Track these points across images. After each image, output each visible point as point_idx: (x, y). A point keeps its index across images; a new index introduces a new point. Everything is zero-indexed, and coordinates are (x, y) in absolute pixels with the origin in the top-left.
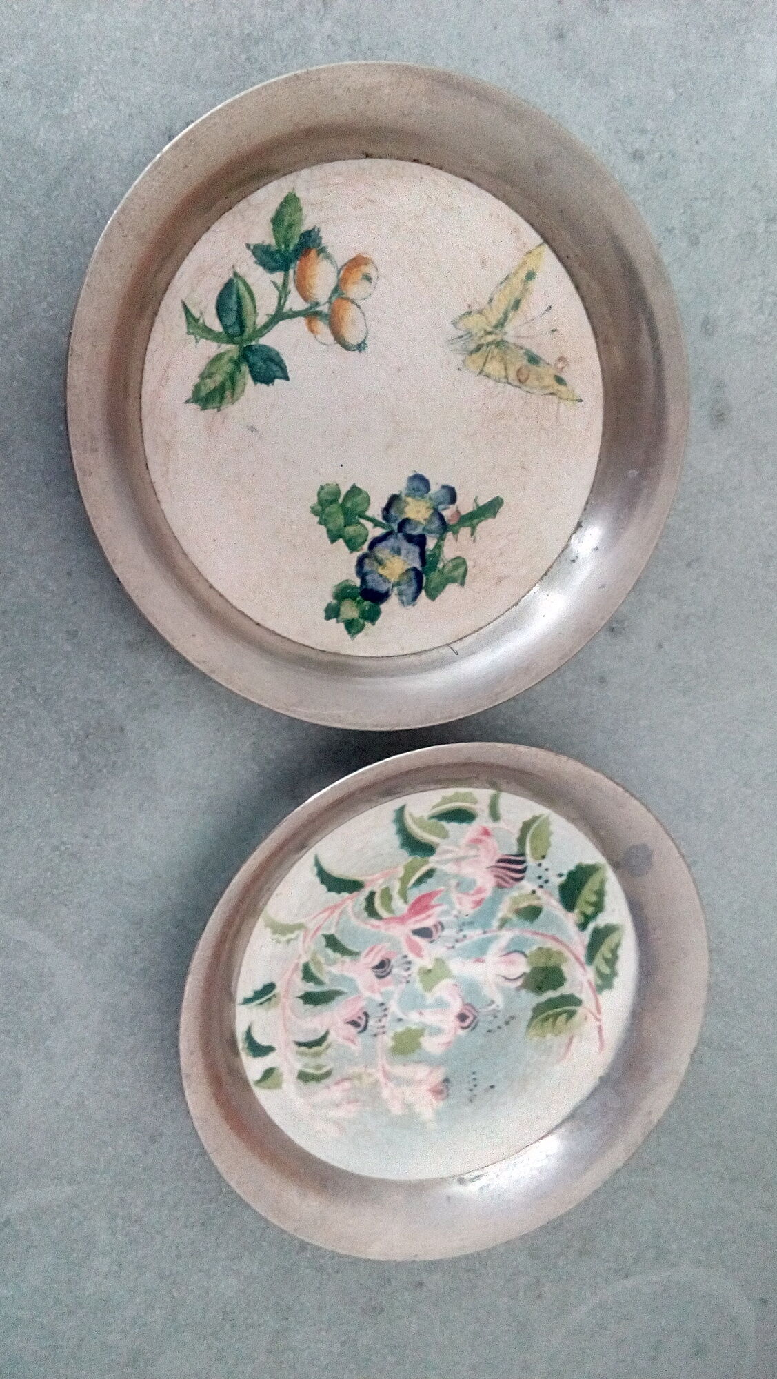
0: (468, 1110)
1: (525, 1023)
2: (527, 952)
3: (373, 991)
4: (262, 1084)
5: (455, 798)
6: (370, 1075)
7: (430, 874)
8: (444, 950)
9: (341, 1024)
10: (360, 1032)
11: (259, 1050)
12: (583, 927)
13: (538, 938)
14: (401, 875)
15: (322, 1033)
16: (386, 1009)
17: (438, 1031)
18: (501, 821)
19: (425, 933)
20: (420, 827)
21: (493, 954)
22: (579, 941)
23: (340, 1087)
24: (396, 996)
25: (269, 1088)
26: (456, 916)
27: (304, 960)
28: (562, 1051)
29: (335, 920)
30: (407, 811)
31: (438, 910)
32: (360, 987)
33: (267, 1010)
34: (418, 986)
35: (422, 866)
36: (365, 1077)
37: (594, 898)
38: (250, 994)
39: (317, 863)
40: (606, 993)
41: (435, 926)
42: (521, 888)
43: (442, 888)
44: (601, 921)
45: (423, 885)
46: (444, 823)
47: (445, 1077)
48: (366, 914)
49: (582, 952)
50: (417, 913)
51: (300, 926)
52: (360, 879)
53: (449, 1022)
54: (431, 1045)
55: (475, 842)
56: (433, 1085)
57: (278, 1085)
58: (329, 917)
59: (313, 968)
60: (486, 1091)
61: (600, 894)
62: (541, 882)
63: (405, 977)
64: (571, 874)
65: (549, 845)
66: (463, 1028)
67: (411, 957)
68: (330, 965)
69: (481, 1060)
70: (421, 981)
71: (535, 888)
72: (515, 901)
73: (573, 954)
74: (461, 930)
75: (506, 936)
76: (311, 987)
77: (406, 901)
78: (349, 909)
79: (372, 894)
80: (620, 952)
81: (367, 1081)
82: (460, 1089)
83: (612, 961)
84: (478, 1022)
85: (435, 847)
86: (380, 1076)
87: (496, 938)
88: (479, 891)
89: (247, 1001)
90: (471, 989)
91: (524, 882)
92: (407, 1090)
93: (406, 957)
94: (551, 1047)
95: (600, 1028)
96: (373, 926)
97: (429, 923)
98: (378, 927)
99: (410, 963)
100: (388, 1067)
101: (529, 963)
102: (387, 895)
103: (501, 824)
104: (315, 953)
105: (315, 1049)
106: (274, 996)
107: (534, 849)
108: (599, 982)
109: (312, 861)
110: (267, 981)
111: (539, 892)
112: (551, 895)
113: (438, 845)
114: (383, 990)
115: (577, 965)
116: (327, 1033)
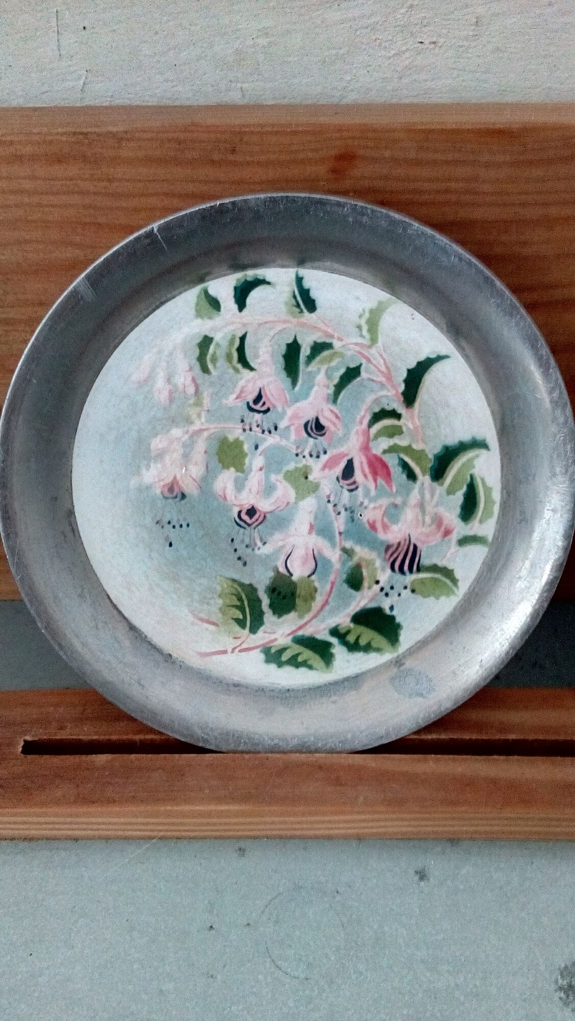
0: (148, 521)
1: (236, 576)
2: (313, 577)
3: (291, 419)
4: (203, 296)
5: (489, 500)
6: (199, 415)
7: (412, 476)
8: (328, 492)
9: (259, 384)
10: (248, 403)
11: (242, 294)
12: (335, 632)
13: (328, 587)
14: (415, 447)
15: (252, 364)
16: (270, 432)
17: (239, 486)
18: (458, 548)
19: (348, 471)
20: (463, 465)
21: (317, 542)
22: (320, 630)
23: (189, 380)
24: (284, 443)
25: (197, 304)
26: (362, 503)
27: (337, 344)
28: (202, 615)
29: (375, 378)
30: (483, 452)
31: (371, 485)
32: (298, 404)
33: (286, 303)
34: (291, 466)
35: (421, 468)
36: (198, 409)
37: (363, 642)
38: (306, 284)
39: (440, 358)
40: (262, 657)
41: (354, 483)
42: (383, 569)
43: (394, 489)
44: (338, 651)
45: (400, 469)
46: (465, 488)
47: (186, 494)
48: (377, 410)
49: (307, 632)
50: (371, 464)
51: (374, 340)
52: (417, 405)
53: (247, 499)
54: (225, 480)
55: (438, 521)
56: (180, 483)
57: (199, 314)
58: (379, 371)
59: (326, 353)
60: (167, 538)
61: (367, 648)
62: (387, 589)
63: (302, 452)
64: (393, 618)
65: (425, 596)
66: (240, 512)
67: (324, 458)
68: (326, 373)
69: (202, 533)
70: (296, 469)
71: (381, 584)
72: (370, 563)
73: (306, 624)
74: (346, 510)
75: (334, 556)
76: (305, 351)
77: (385, 452)
78: (384, 393)
79: (398, 416)
80: (303, 670)
81: (193, 412)
82: (171, 512)
83: (294, 662)
84: (244, 528)
85: (440, 481)
86: (197, 426)
87: (333, 545)
88: (385, 527)
89: (299, 280)
90: (281, 521)
91: (389, 571)
92: (177, 455)
93: (325, 452)
94: (208, 604)
95: (225, 652)
96: (363, 417)
97: (358, 476)
98: (361, 423)
99: (318, 457)
100: (206, 434)
101: (302, 579)
102: (395, 432)
103: (454, 547)
104: (342, 355)
105: (235, 355)
106: (302, 311)
107: (422, 581)
108: (273, 651)
109: (443, 352)
110: (318, 304)
111: (376, 588)
112: (372, 600)
113: (442, 484)
114: (292, 428)
115: (294, 628)
116: (252, 369)
